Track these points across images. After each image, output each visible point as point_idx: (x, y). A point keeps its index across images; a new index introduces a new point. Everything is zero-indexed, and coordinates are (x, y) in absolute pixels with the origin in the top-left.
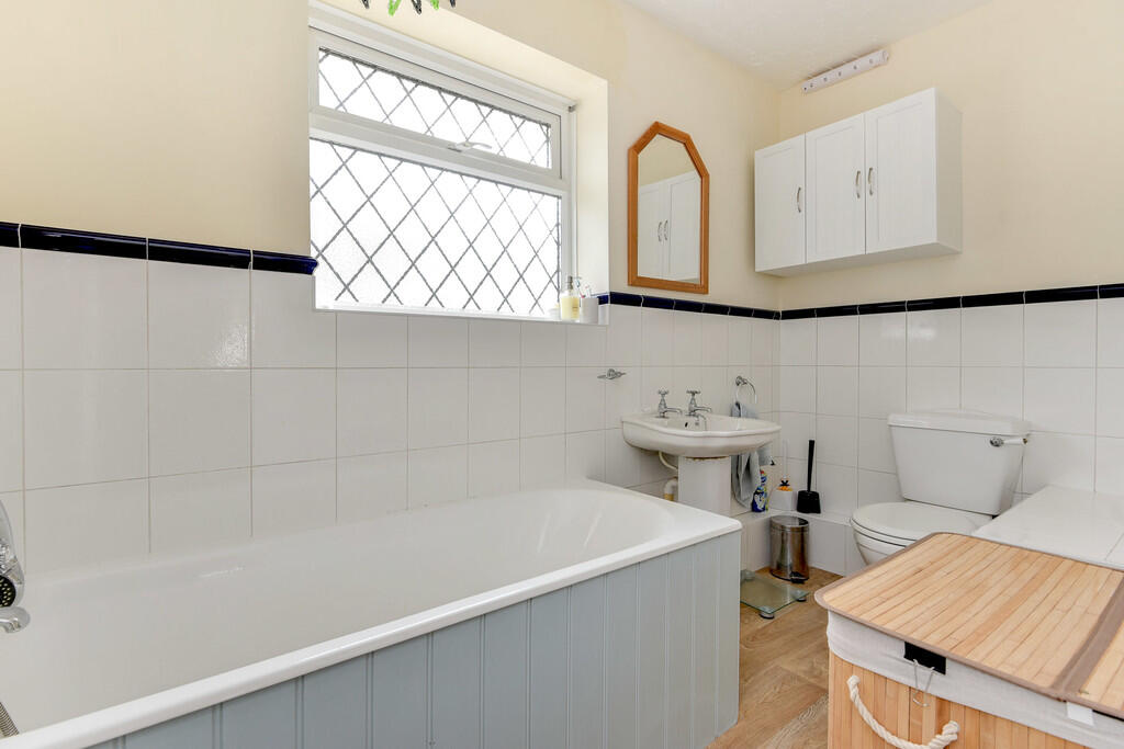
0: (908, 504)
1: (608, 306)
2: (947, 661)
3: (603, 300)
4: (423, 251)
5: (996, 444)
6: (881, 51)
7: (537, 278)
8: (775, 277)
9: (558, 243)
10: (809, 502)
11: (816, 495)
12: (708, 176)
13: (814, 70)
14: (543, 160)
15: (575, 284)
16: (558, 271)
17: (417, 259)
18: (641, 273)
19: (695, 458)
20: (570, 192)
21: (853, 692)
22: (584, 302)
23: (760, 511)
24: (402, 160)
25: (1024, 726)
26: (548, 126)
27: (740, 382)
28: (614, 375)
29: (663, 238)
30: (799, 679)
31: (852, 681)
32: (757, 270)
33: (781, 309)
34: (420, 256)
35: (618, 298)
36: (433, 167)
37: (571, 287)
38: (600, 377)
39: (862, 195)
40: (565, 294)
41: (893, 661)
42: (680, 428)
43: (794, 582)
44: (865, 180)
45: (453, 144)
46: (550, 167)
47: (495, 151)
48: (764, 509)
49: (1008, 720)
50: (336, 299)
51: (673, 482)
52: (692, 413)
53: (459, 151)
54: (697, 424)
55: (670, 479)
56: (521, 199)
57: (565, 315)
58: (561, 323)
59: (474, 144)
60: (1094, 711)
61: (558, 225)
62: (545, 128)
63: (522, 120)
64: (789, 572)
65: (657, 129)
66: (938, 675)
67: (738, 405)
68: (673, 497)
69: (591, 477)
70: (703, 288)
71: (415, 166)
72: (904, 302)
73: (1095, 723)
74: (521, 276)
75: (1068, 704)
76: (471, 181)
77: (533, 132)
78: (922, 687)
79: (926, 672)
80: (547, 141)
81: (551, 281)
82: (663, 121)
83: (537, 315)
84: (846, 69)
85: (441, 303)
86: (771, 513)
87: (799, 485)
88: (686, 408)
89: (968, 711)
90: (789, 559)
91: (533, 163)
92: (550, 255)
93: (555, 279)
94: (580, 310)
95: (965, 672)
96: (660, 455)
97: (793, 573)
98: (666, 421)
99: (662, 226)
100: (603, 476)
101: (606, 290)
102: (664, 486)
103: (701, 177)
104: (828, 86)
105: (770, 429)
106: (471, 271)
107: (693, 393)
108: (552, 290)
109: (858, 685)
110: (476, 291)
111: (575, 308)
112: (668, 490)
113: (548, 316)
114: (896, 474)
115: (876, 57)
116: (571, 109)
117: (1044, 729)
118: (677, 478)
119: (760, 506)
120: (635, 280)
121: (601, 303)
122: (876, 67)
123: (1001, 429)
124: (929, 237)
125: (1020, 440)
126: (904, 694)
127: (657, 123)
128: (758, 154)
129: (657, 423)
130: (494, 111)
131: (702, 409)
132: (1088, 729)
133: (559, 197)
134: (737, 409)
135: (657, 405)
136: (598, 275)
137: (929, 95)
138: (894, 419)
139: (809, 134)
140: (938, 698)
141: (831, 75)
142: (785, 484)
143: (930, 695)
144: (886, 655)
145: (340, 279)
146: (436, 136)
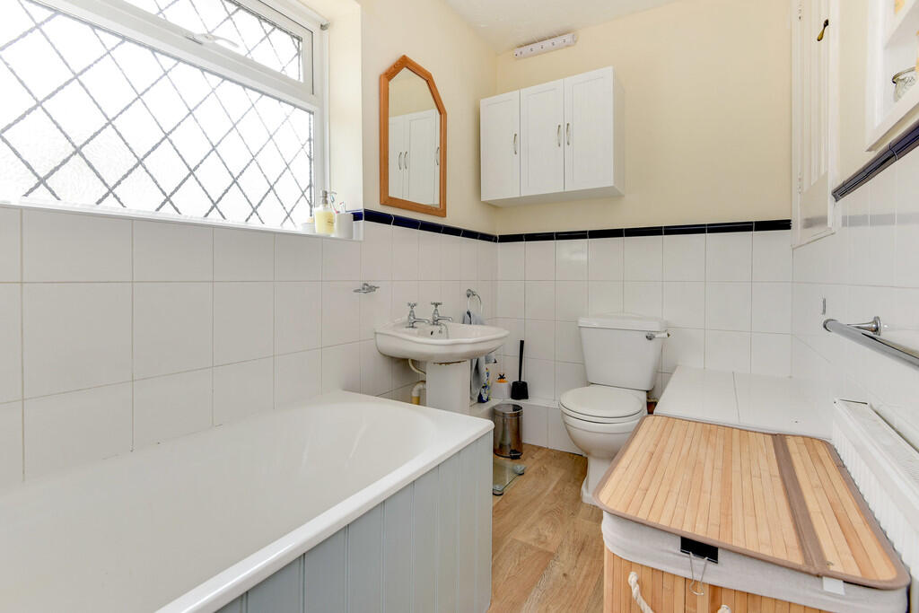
0: (592, 387)
1: (362, 222)
2: (719, 551)
3: (357, 217)
4: (154, 149)
5: (650, 338)
6: (571, 34)
7: (289, 190)
8: (494, 207)
9: (310, 158)
10: (520, 390)
11: (525, 385)
12: (445, 113)
13: (524, 40)
14: (294, 71)
15: (329, 199)
16: (310, 186)
17: (145, 156)
18: (391, 194)
19: (441, 364)
20: (322, 108)
21: (635, 590)
22: (339, 218)
23: (484, 402)
24: (124, 38)
25: (785, 602)
26: (299, 39)
27: (470, 294)
28: (369, 289)
29: (403, 167)
30: (531, 547)
31: (633, 578)
32: (483, 199)
33: (498, 234)
34: (149, 153)
35: (371, 216)
36: (168, 55)
37: (326, 202)
38: (355, 291)
39: (562, 145)
40: (319, 209)
41: (671, 556)
42: (426, 336)
43: (513, 458)
44: (564, 132)
45: (192, 34)
46: (302, 80)
47: (242, 51)
48: (487, 400)
49: (772, 599)
50: (26, 195)
51: (420, 386)
52: (436, 322)
53: (200, 43)
54: (440, 332)
55: (418, 382)
56: (271, 109)
57: (320, 229)
58: (317, 237)
59: (216, 38)
60: (845, 582)
61: (310, 140)
62: (296, 41)
63: (271, 27)
64: (509, 451)
65: (404, 63)
66: (711, 565)
67: (469, 313)
68: (419, 401)
69: (346, 389)
70: (442, 212)
71: (142, 49)
72: (586, 232)
73: (846, 592)
74: (272, 188)
75: (824, 578)
76: (215, 80)
77: (283, 42)
78: (697, 577)
79: (700, 563)
80: (298, 54)
81: (303, 194)
82: (411, 56)
83: (289, 227)
84: (547, 44)
85: (177, 210)
86: (493, 402)
87: (512, 377)
88: (430, 318)
89: (738, 595)
90: (509, 439)
91: (283, 72)
92: (302, 169)
93: (307, 194)
94: (335, 224)
95: (736, 560)
96: (410, 362)
97: (512, 451)
98: (416, 331)
99: (403, 156)
100: (357, 387)
101: (360, 207)
102: (412, 390)
103: (440, 114)
104: (533, 55)
105: (502, 334)
106: (214, 177)
107: (436, 305)
108: (304, 205)
109: (638, 582)
110: (220, 199)
111: (330, 222)
112: (415, 394)
113: (300, 229)
114: (583, 364)
115: (568, 38)
116: (323, 27)
117: (803, 603)
118: (425, 382)
119: (485, 398)
120: (387, 200)
121: (355, 220)
122: (568, 46)
123: (653, 327)
124: (608, 182)
125: (666, 334)
126: (680, 585)
127: (404, 56)
128: (484, 102)
129: (406, 333)
130: (241, 11)
131: (444, 318)
132: (839, 598)
133: (310, 112)
134: (468, 317)
135: (406, 317)
136: (352, 192)
137: (608, 71)
138: (583, 322)
139: (523, 91)
140: (710, 585)
141: (536, 47)
142: (502, 377)
143: (704, 583)
144: (662, 551)
145: (33, 171)
146: (168, 19)
